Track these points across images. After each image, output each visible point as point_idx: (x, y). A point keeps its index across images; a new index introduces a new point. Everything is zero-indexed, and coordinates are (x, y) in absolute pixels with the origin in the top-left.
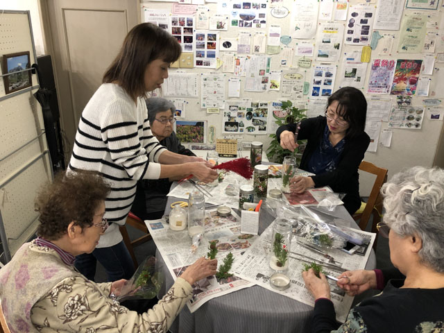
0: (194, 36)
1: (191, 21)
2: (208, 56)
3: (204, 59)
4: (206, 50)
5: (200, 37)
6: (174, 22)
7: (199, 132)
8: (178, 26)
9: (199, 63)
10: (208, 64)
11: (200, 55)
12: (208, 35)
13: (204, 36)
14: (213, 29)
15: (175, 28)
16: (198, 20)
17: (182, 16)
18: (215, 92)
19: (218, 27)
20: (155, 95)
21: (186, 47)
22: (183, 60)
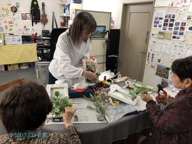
0: (174, 23)
1: (175, 16)
2: (179, 34)
3: (177, 36)
4: (179, 31)
5: (177, 24)
6: (166, 17)
7: (167, 73)
8: (168, 18)
9: (174, 37)
10: (178, 38)
11: (175, 33)
12: (182, 23)
13: (179, 23)
14: (185, 19)
15: (166, 19)
16: (178, 15)
17: (170, 13)
18: (179, 54)
19: (188, 19)
20: (151, 50)
21: (169, 29)
22: (166, 35)
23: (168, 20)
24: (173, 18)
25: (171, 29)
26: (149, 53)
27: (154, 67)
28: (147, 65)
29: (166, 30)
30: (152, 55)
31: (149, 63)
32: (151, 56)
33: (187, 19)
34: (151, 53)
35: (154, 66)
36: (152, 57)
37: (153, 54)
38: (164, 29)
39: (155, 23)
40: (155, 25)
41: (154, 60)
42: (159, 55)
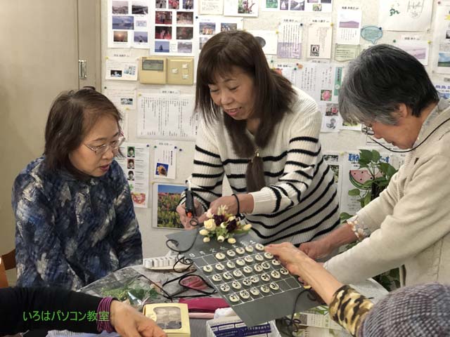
0: (196, 26)
5: (208, 28)
12: (222, 24)
13: (213, 25)
14: (230, 13)
15: (161, 13)
19: (241, 11)
21: (180, 46)
22: (174, 71)
23: (168, 14)
24: (186, 7)
25: (189, 47)
27: (143, 200)
29: (168, 51)
30: (126, 151)
33: (239, 12)
35: (143, 196)
36: (130, 161)
37: (131, 149)
38: (161, 50)
39: (115, 25)
40: (120, 35)
41: (141, 170)
42: (155, 147)
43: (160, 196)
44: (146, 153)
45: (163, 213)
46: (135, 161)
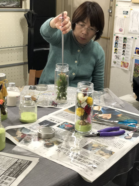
20: (121, 30)
26: (117, 37)
27: (127, 66)
28: (115, 63)
30: (123, 39)
31: (117, 57)
32: (121, 42)
34: (121, 36)
35: (128, 64)
36: (124, 45)
37: (125, 38)
41: (128, 50)
42: (136, 38)
43: (135, 65)
44: (132, 41)
45: (136, 74)
46: (126, 45)
